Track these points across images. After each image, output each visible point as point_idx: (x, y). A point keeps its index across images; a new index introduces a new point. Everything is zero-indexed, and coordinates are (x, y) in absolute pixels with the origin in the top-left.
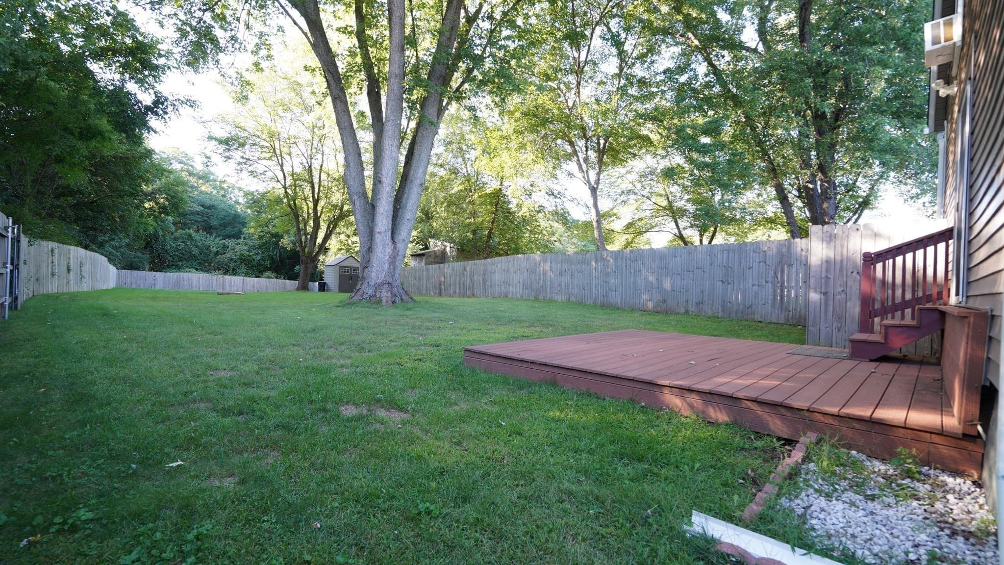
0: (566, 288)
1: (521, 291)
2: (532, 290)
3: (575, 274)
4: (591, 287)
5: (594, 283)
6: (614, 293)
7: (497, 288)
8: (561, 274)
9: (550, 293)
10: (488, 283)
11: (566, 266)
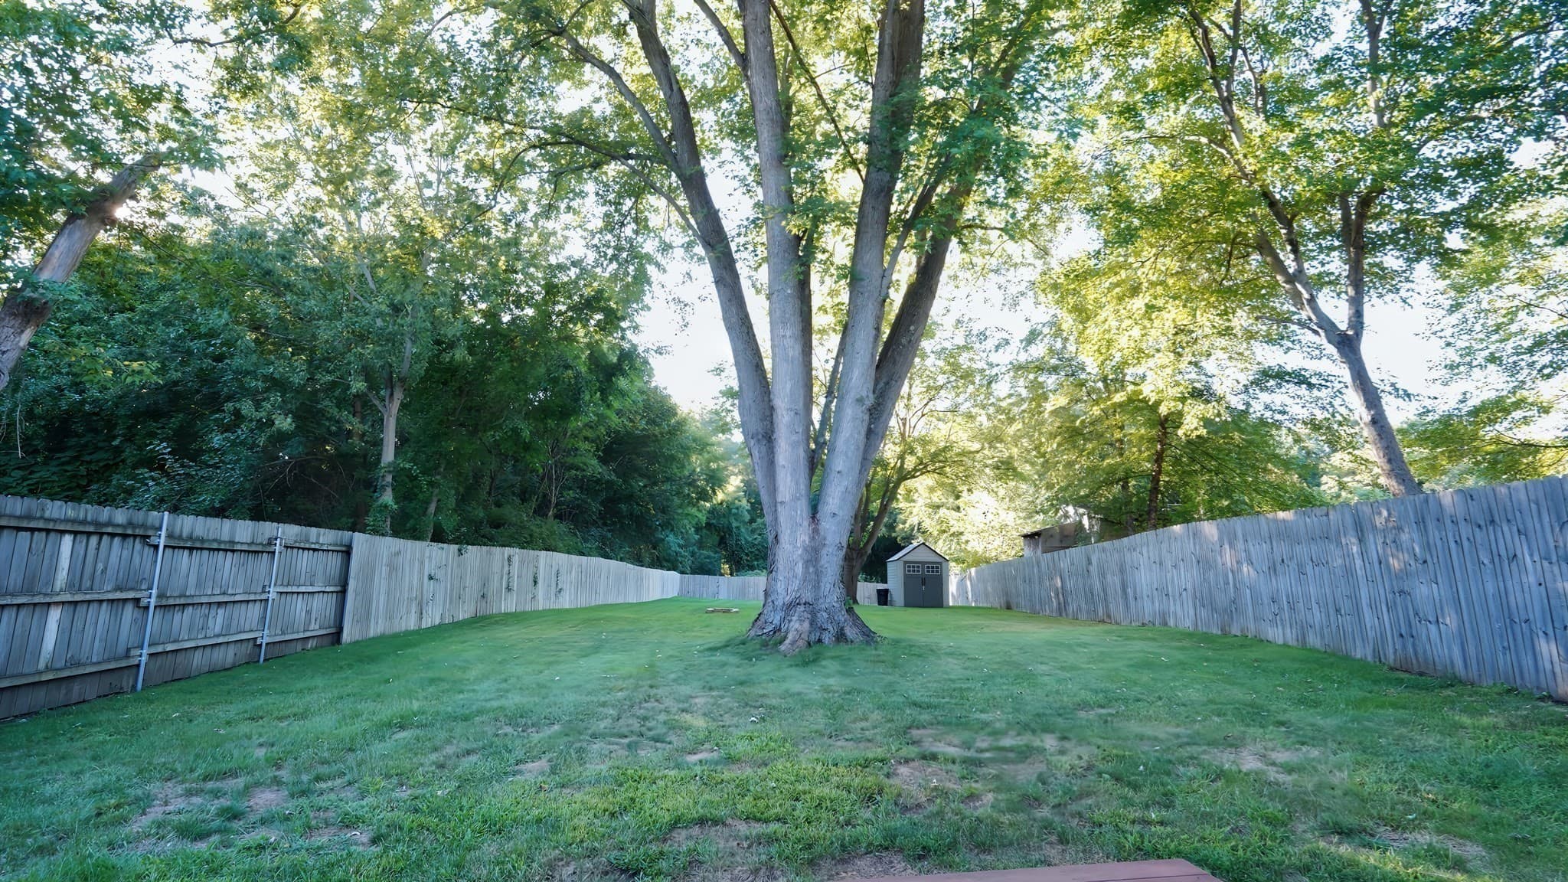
0: (1292, 609)
1: (1192, 612)
2: (1214, 610)
3: (1309, 569)
4: (1358, 607)
5: (1364, 593)
6: (1433, 628)
7: (1147, 603)
8: (1273, 569)
9: (1255, 619)
10: (1130, 591)
11: (1281, 549)
